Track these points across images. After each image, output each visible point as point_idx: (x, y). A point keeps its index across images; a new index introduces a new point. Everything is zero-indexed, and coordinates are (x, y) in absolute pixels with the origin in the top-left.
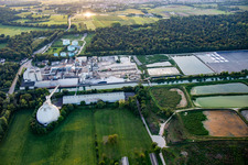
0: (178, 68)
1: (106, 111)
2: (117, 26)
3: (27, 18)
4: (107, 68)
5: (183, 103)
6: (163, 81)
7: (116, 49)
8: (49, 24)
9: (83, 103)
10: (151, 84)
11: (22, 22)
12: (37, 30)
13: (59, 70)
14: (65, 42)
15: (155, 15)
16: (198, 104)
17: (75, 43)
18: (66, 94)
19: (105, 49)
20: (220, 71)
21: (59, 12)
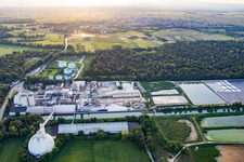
0: (186, 97)
1: (108, 143)
2: (118, 48)
3: (20, 36)
4: (107, 94)
5: (194, 136)
6: (170, 111)
7: (118, 74)
8: (44, 43)
9: (81, 133)
10: (156, 114)
11: (14, 40)
12: (31, 50)
13: (54, 95)
14: (62, 64)
15: (159, 39)
16: (210, 137)
17: (72, 65)
18: (62, 122)
19: (106, 73)
20: (233, 102)
21: (55, 31)
